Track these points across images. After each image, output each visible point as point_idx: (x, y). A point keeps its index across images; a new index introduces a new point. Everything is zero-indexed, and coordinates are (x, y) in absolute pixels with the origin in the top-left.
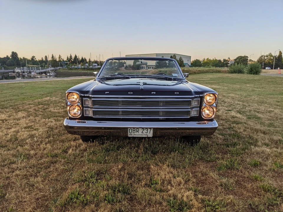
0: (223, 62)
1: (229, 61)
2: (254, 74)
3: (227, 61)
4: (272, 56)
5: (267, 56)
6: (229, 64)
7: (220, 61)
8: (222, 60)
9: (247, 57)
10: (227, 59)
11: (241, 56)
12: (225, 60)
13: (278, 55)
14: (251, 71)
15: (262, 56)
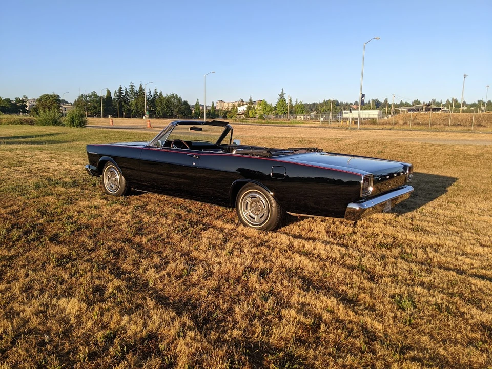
0: (16, 103)
1: (26, 102)
2: (77, 127)
3: (23, 101)
4: (96, 96)
5: (90, 96)
6: (26, 106)
7: (8, 101)
8: (13, 99)
9: (59, 96)
10: (21, 98)
11: (48, 95)
12: (17, 99)
13: (105, 96)
14: (73, 122)
15: (82, 96)
